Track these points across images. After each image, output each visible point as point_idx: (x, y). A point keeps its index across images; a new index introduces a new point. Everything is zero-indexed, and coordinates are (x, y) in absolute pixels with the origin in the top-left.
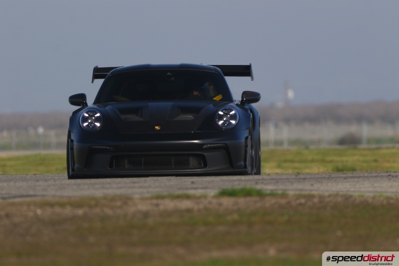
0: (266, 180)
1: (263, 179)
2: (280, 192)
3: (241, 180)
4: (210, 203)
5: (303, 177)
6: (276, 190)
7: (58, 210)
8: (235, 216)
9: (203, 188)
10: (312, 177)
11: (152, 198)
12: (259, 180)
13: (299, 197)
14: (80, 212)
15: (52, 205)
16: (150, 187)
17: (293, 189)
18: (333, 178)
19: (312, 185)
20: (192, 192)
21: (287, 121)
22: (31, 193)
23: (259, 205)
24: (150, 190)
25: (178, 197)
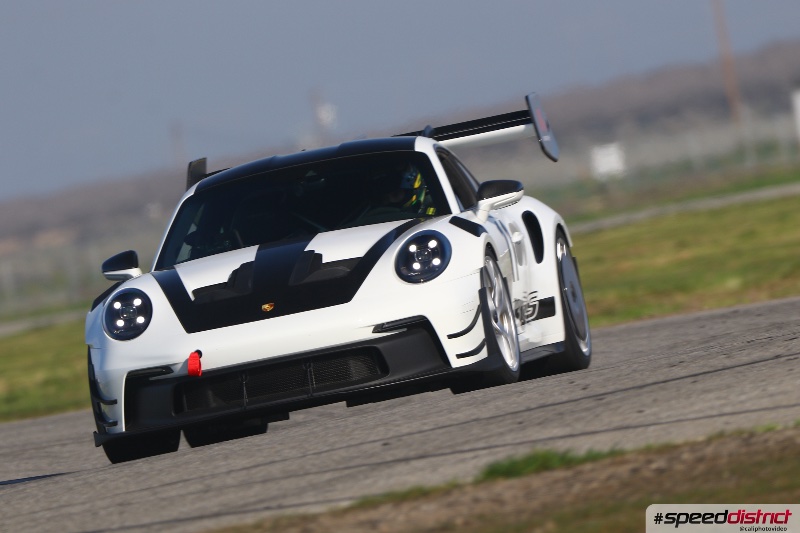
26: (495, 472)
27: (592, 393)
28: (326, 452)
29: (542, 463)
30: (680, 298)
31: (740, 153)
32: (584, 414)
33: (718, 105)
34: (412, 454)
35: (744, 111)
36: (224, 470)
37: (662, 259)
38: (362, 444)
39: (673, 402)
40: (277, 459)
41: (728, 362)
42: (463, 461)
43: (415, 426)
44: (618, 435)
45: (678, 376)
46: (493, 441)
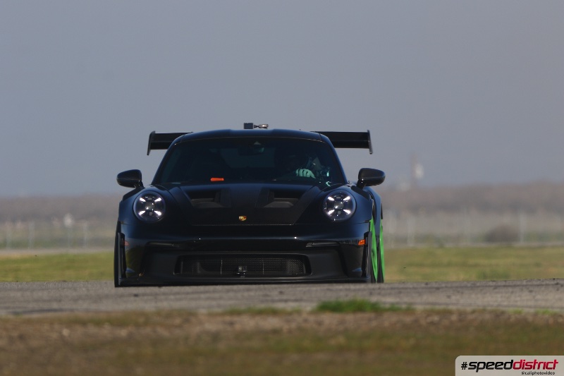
0: (384, 289)
1: (379, 288)
2: (404, 306)
3: (349, 290)
4: (306, 321)
5: (436, 286)
6: (397, 303)
7: (92, 329)
8: (341, 340)
9: (296, 300)
10: (449, 285)
11: (223, 314)
12: (374, 289)
13: (429, 313)
14: (123, 333)
15: (83, 323)
16: (221, 298)
17: (422, 302)
18: (479, 287)
19: (449, 297)
20: (280, 306)
21: (415, 209)
22: (55, 306)
23: (374, 324)
24: (222, 302)
25: (261, 313)
29: (359, 307)
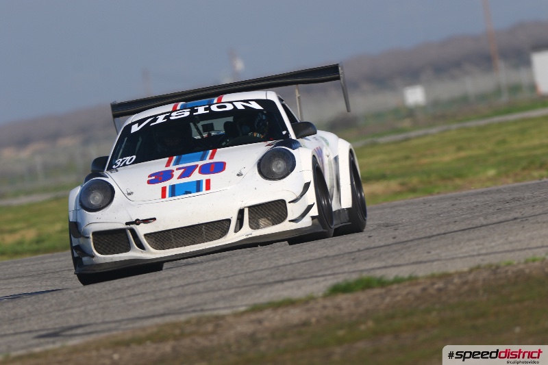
4: (325, 307)
7: (136, 349)
14: (167, 348)
15: (126, 344)
26: (336, 290)
27: (398, 241)
28: (232, 276)
29: (366, 284)
30: (458, 182)
31: (498, 91)
32: (393, 254)
33: (485, 61)
34: (285, 278)
35: (501, 64)
36: (168, 287)
37: (448, 157)
38: (254, 271)
39: (450, 247)
40: (202, 280)
41: (485, 222)
42: (317, 282)
43: (288, 260)
44: (415, 267)
45: (452, 230)
46: (336, 270)
